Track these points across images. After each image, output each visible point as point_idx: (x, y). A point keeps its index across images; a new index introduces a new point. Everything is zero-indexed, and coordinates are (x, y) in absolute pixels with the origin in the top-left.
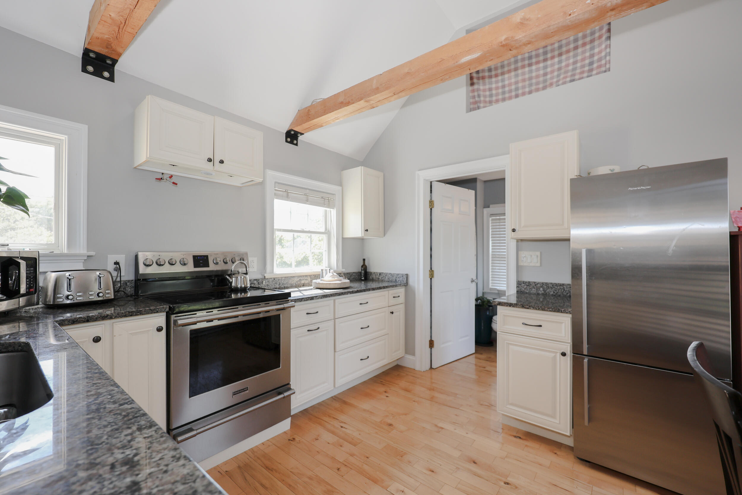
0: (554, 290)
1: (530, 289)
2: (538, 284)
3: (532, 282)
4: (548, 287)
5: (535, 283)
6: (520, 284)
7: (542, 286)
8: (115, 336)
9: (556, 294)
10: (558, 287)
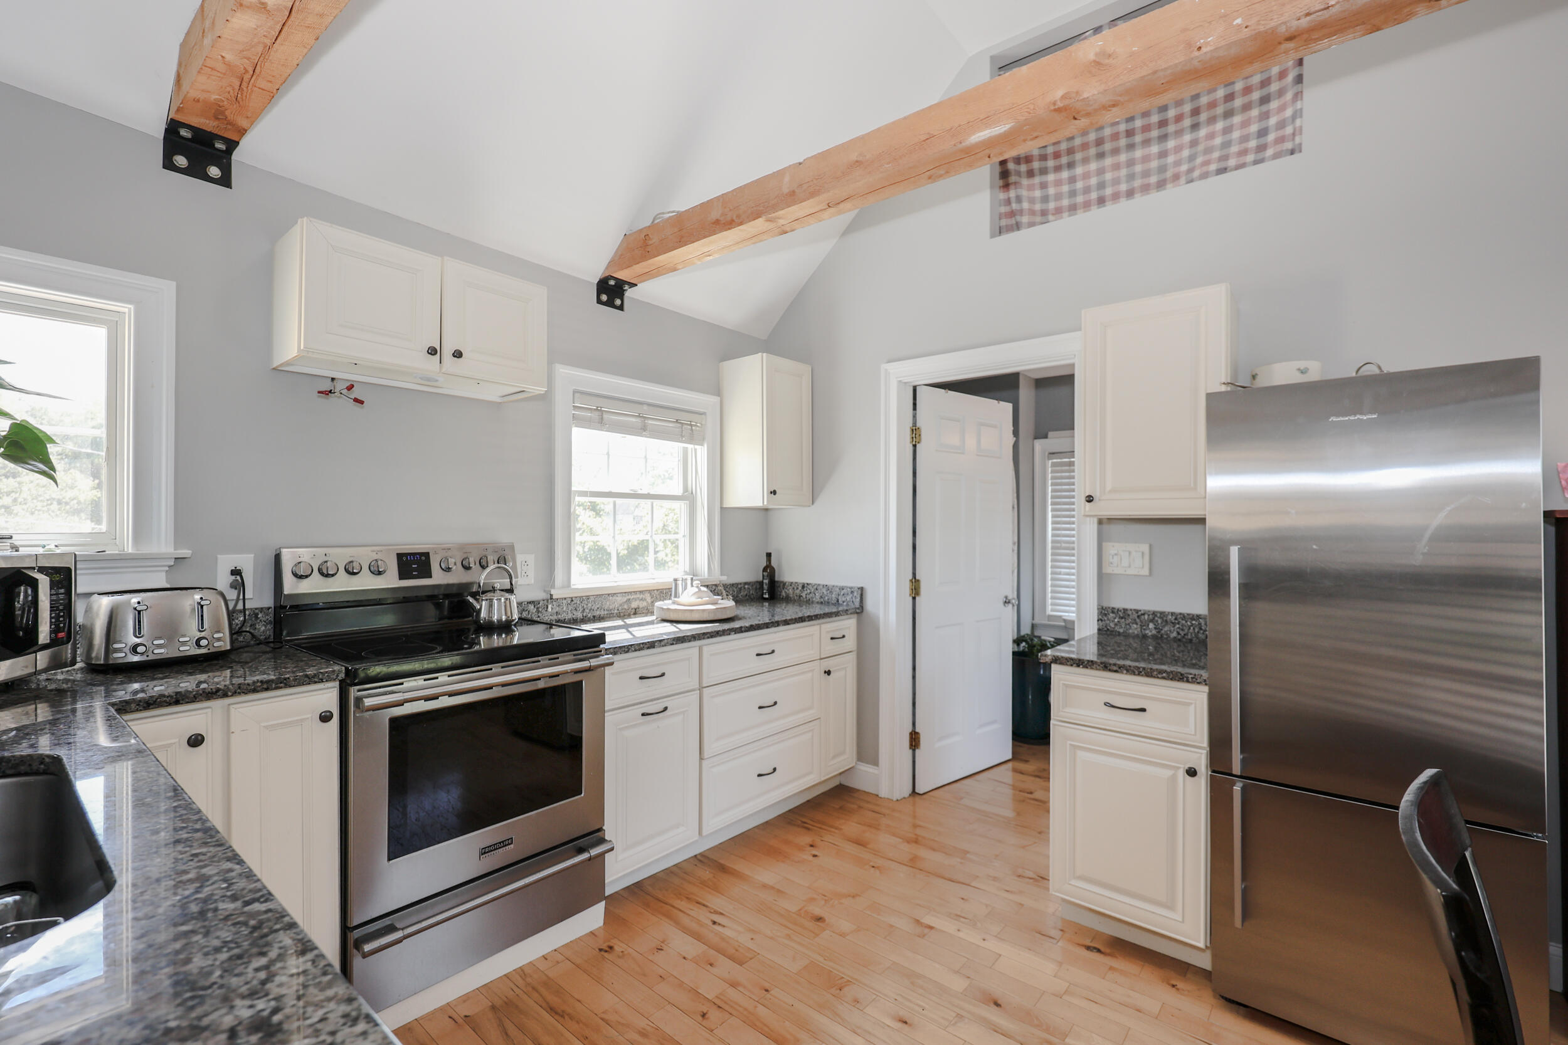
0: (1179, 628)
1: (1126, 624)
2: (1144, 614)
3: (1131, 610)
4: (1166, 621)
5: (1137, 611)
6: (1106, 615)
7: (1154, 619)
8: (233, 732)
9: (1183, 637)
10: (1186, 622)
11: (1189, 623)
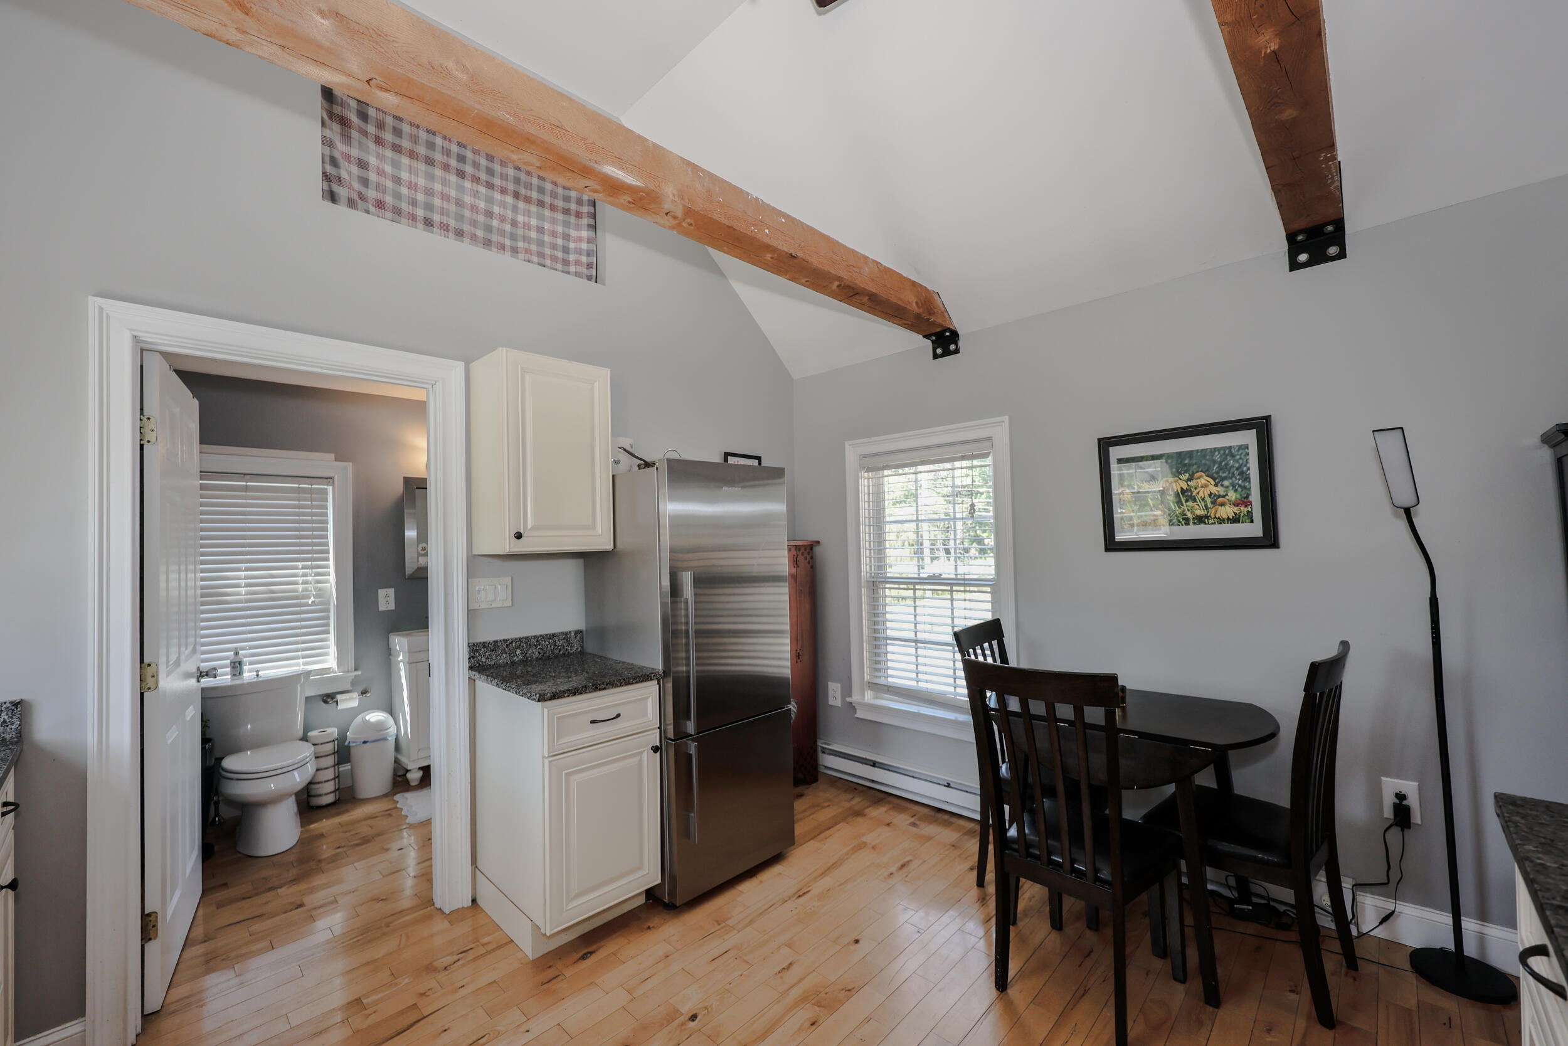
0: (540, 648)
1: (496, 656)
2: (512, 643)
3: (501, 641)
4: (530, 645)
5: (505, 641)
6: (477, 651)
7: (520, 645)
9: (543, 656)
10: (545, 642)
11: (547, 643)
